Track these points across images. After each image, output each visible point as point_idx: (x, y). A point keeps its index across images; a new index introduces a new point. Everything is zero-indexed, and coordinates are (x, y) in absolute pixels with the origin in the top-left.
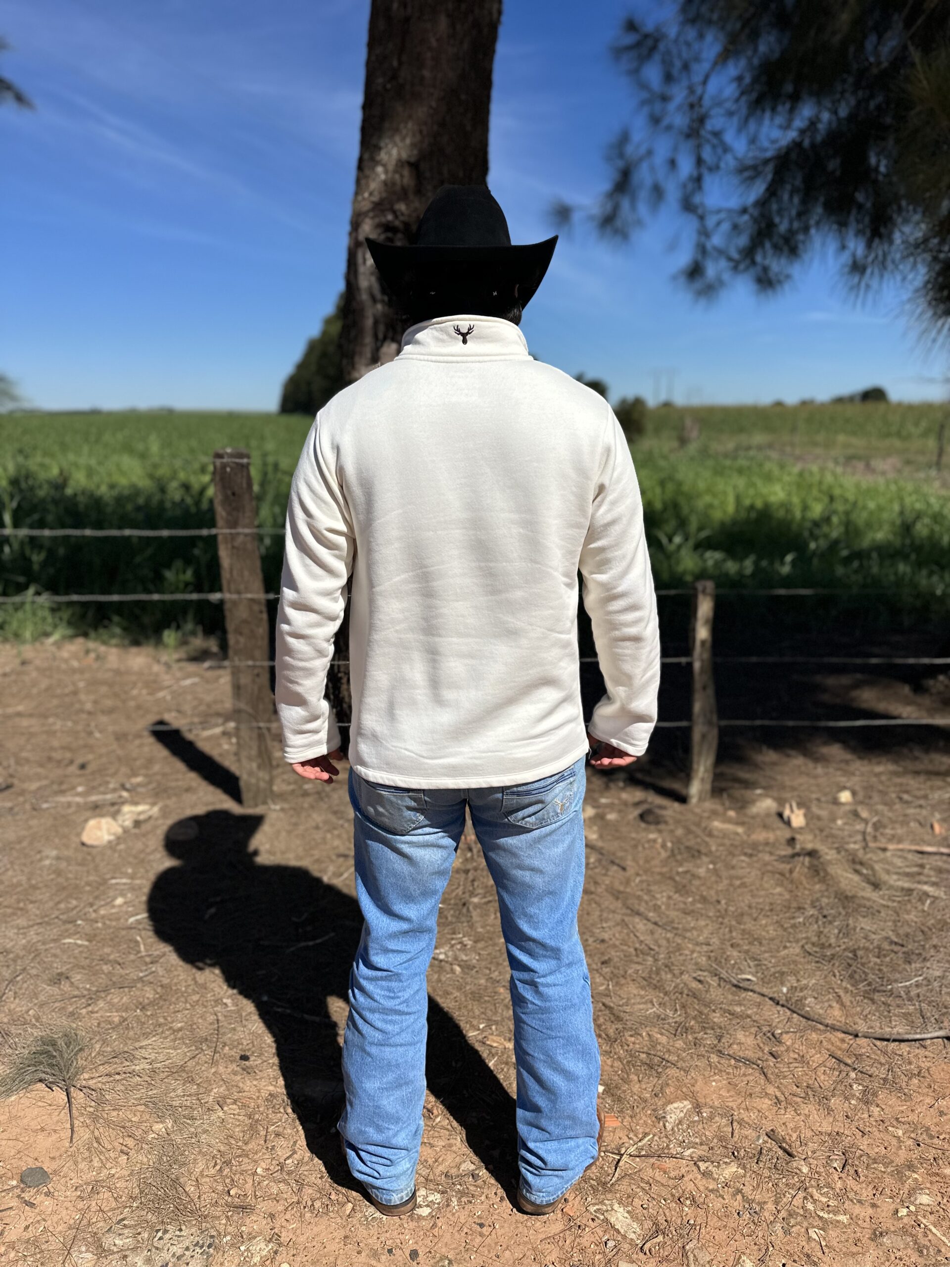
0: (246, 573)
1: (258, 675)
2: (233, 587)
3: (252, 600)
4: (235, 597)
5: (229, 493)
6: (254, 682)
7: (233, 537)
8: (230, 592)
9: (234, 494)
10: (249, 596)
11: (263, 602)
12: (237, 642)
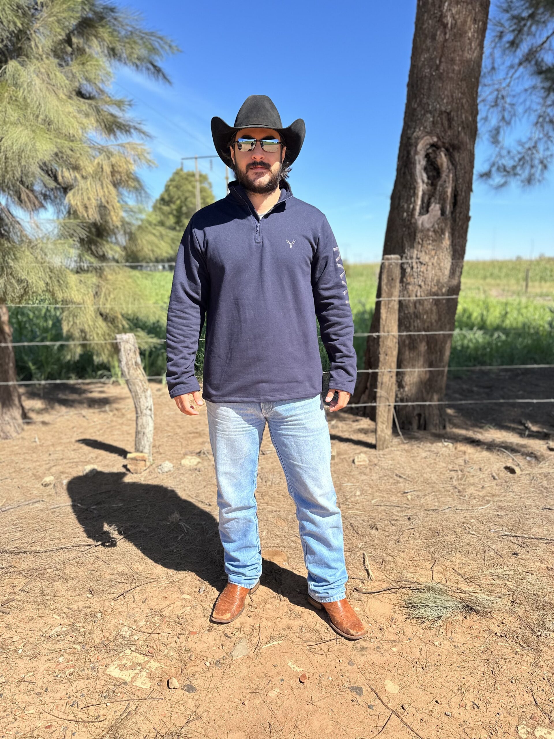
0: (393, 321)
1: (392, 377)
2: (386, 329)
3: (393, 336)
4: (386, 334)
5: (390, 278)
6: (390, 380)
7: (389, 302)
8: (384, 332)
9: (392, 279)
10: (393, 334)
11: (397, 337)
12: (385, 359)
